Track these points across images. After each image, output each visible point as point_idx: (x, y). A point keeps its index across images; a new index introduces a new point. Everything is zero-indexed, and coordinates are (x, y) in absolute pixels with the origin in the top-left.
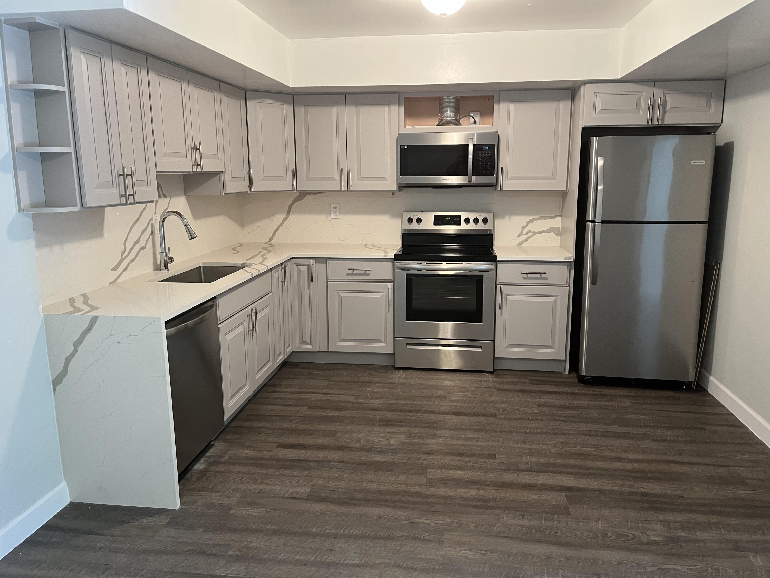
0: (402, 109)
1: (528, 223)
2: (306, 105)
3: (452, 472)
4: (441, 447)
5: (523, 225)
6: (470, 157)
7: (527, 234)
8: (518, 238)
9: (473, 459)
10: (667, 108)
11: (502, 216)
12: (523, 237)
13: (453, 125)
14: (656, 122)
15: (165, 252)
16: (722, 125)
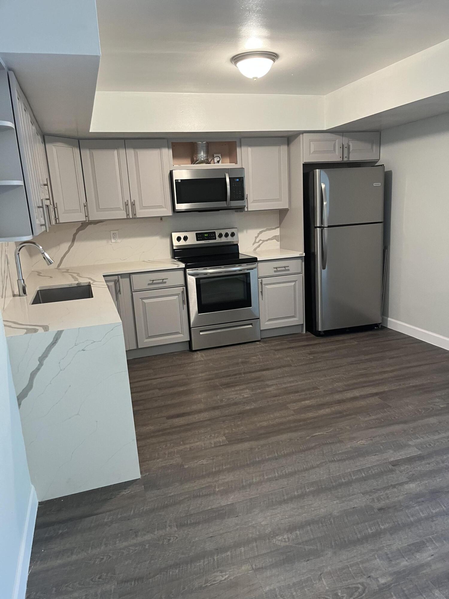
0: (171, 151)
1: (259, 234)
2: (90, 148)
4: (280, 391)
5: (256, 236)
6: (228, 187)
7: (258, 242)
8: (253, 245)
9: (307, 392)
10: (351, 150)
11: (241, 230)
12: (257, 245)
14: (345, 159)
15: (22, 279)
16: (380, 160)
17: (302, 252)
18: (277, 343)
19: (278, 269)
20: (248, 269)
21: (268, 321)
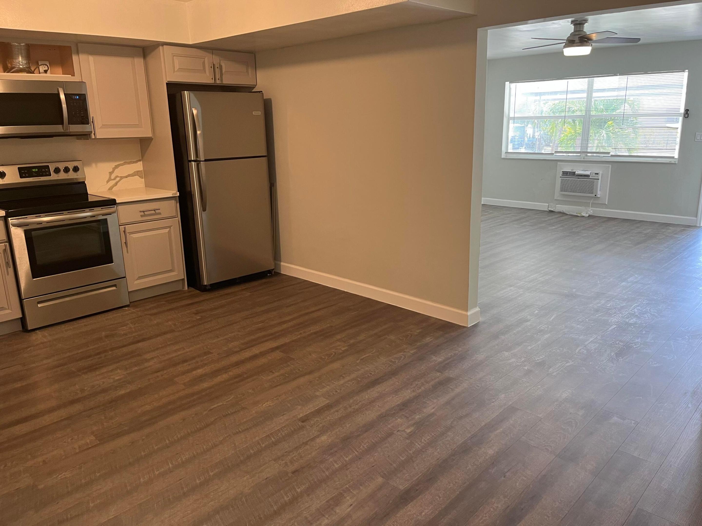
1: (114, 169)
4: (163, 364)
5: (110, 171)
6: (64, 106)
7: (114, 179)
8: (107, 183)
9: (198, 360)
10: (223, 72)
11: (88, 164)
12: (112, 183)
14: (218, 82)
16: (257, 86)
17: (175, 192)
18: (153, 305)
19: (146, 213)
20: (103, 215)
21: (137, 280)
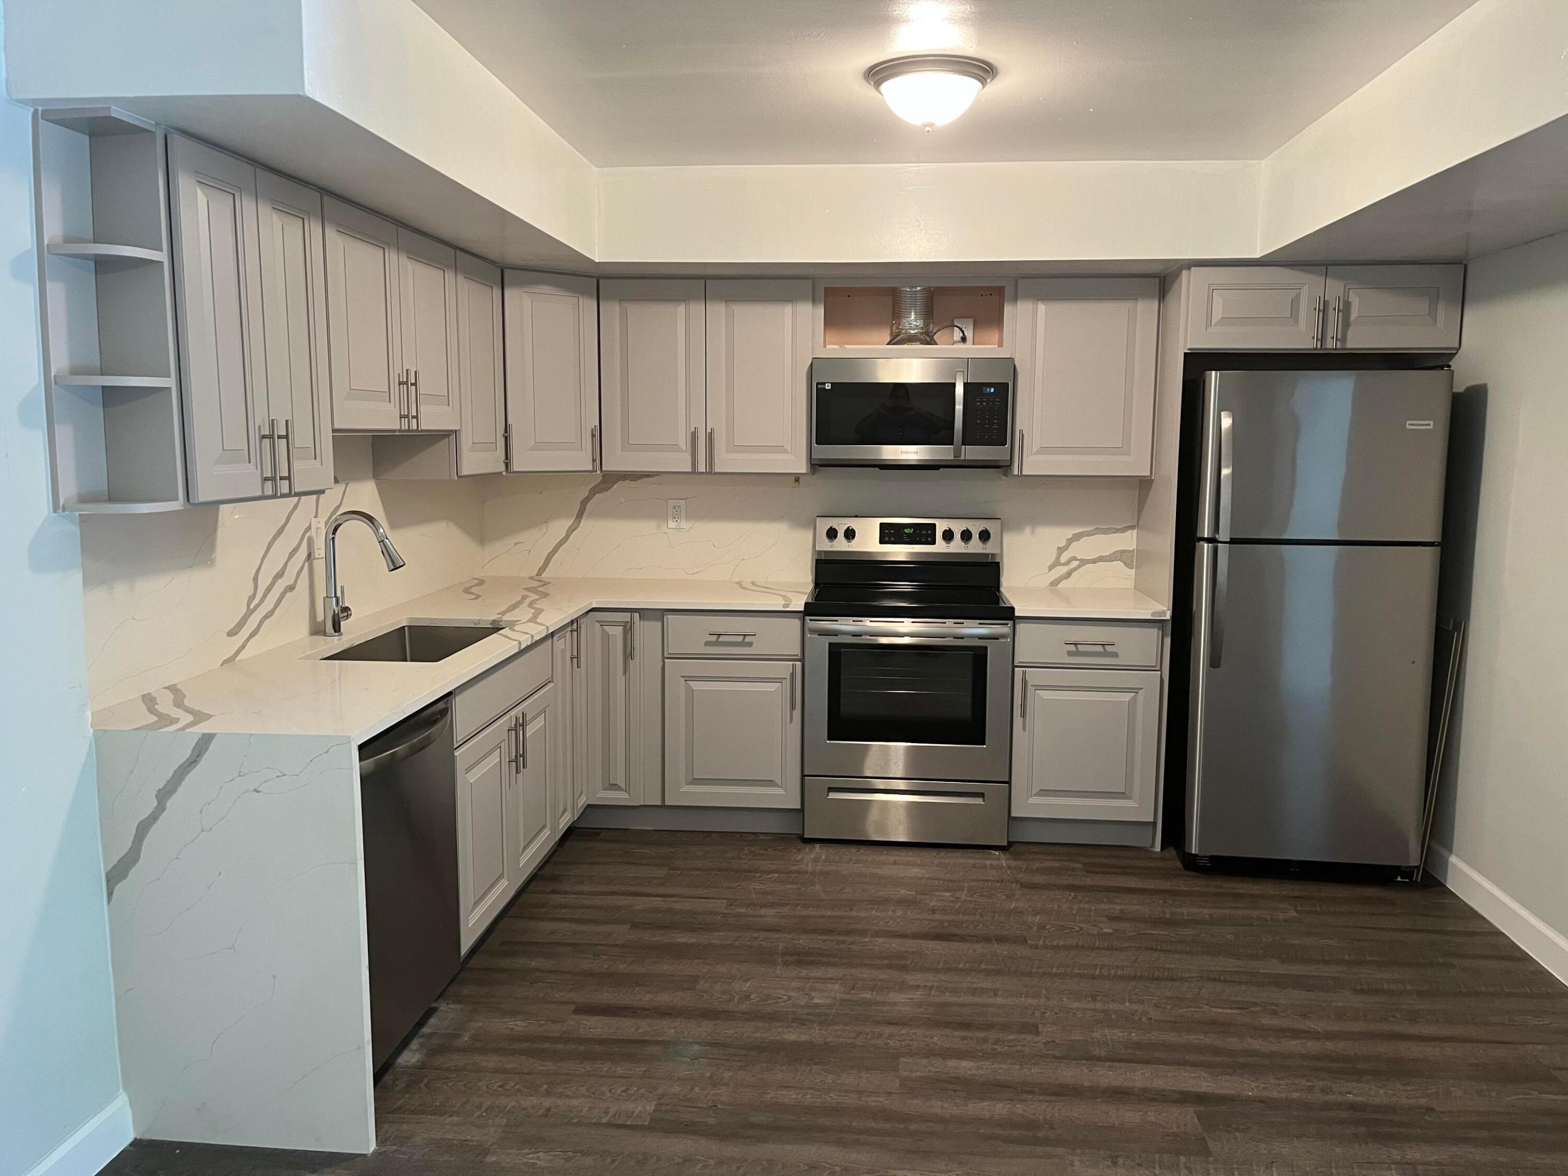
0: (820, 311)
1: (1070, 541)
2: (623, 298)
3: (952, 1063)
4: (922, 1010)
5: (1060, 546)
6: (959, 407)
7: (1067, 563)
8: (1050, 571)
9: (993, 1035)
10: (1354, 318)
11: (1017, 527)
12: (1061, 570)
13: (920, 344)
14: (1330, 344)
15: (335, 596)
16: (1460, 352)
17: (1166, 609)
19: (1081, 648)
20: (981, 637)
21: (1036, 795)
